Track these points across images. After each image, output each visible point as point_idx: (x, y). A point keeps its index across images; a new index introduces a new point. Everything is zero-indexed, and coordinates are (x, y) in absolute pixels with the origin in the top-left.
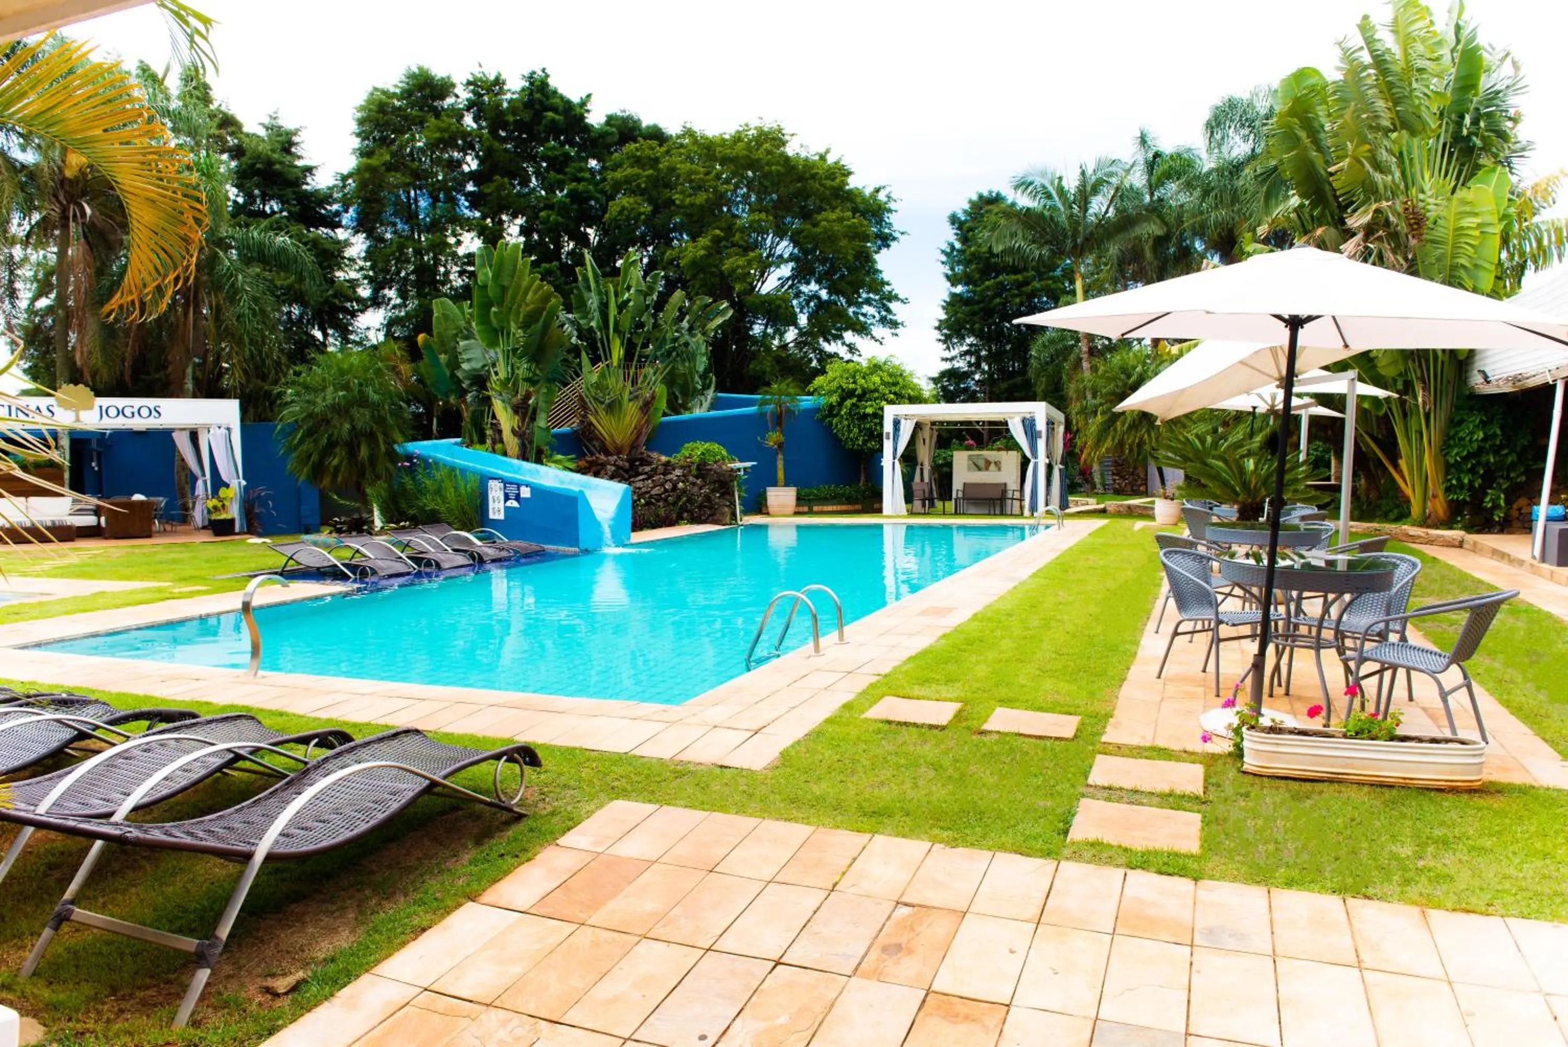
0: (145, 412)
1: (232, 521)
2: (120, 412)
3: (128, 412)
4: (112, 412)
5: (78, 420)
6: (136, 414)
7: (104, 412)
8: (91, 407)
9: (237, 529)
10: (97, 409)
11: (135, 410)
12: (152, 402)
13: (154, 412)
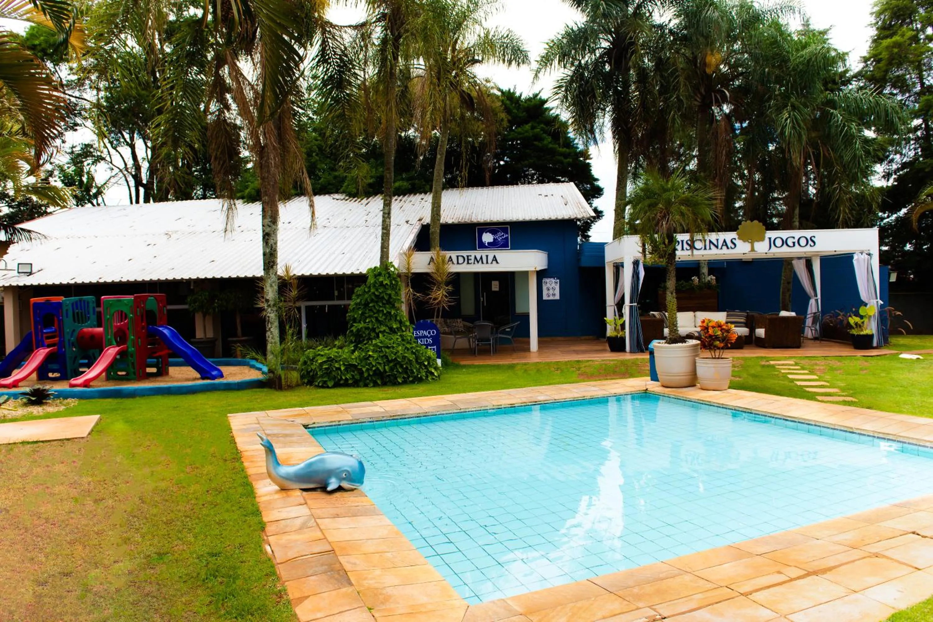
0: (803, 242)
1: (871, 336)
2: (785, 242)
3: (790, 242)
4: (779, 242)
5: (753, 250)
6: (796, 244)
7: (771, 243)
8: (762, 239)
9: (875, 344)
10: (767, 241)
11: (796, 240)
12: (808, 233)
13: (810, 242)
